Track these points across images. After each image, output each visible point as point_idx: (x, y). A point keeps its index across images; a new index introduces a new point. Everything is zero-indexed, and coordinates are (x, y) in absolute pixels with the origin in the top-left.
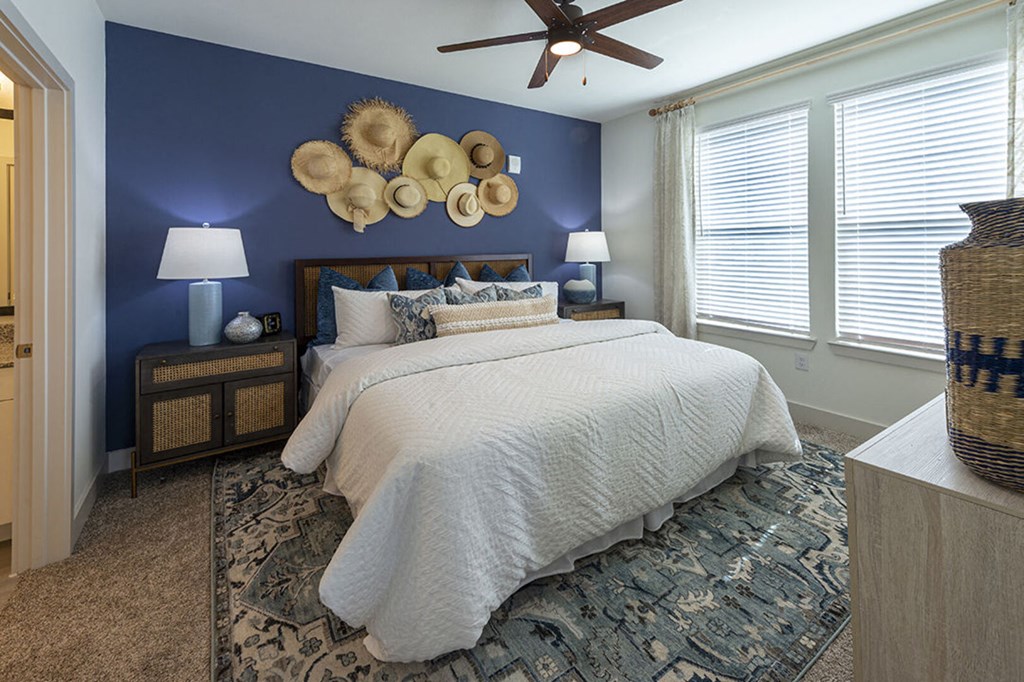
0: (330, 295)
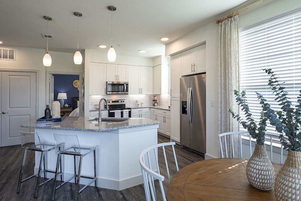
0: (77, 102)
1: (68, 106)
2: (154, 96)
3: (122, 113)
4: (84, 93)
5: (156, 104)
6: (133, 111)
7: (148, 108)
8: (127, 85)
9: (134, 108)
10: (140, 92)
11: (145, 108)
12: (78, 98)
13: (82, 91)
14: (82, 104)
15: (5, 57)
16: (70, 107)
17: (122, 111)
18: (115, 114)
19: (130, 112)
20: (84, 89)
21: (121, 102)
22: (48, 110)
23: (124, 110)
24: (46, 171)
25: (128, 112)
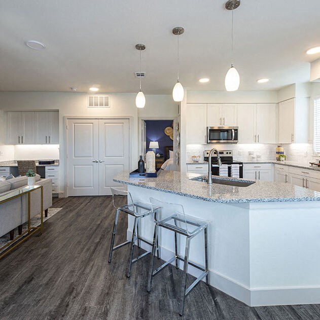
0: (169, 152)
1: (159, 156)
2: (279, 147)
3: (229, 168)
4: (180, 141)
5: (282, 159)
6: (245, 167)
7: (271, 163)
8: (236, 130)
9: (246, 163)
10: (256, 139)
11: (265, 163)
12: (171, 148)
13: (178, 139)
14: (177, 155)
15: (101, 105)
16: (162, 157)
17: (229, 165)
18: (220, 170)
19: (241, 168)
20: (180, 137)
21: (227, 153)
22: (141, 163)
23: (233, 165)
24: (139, 239)
25: (239, 169)
